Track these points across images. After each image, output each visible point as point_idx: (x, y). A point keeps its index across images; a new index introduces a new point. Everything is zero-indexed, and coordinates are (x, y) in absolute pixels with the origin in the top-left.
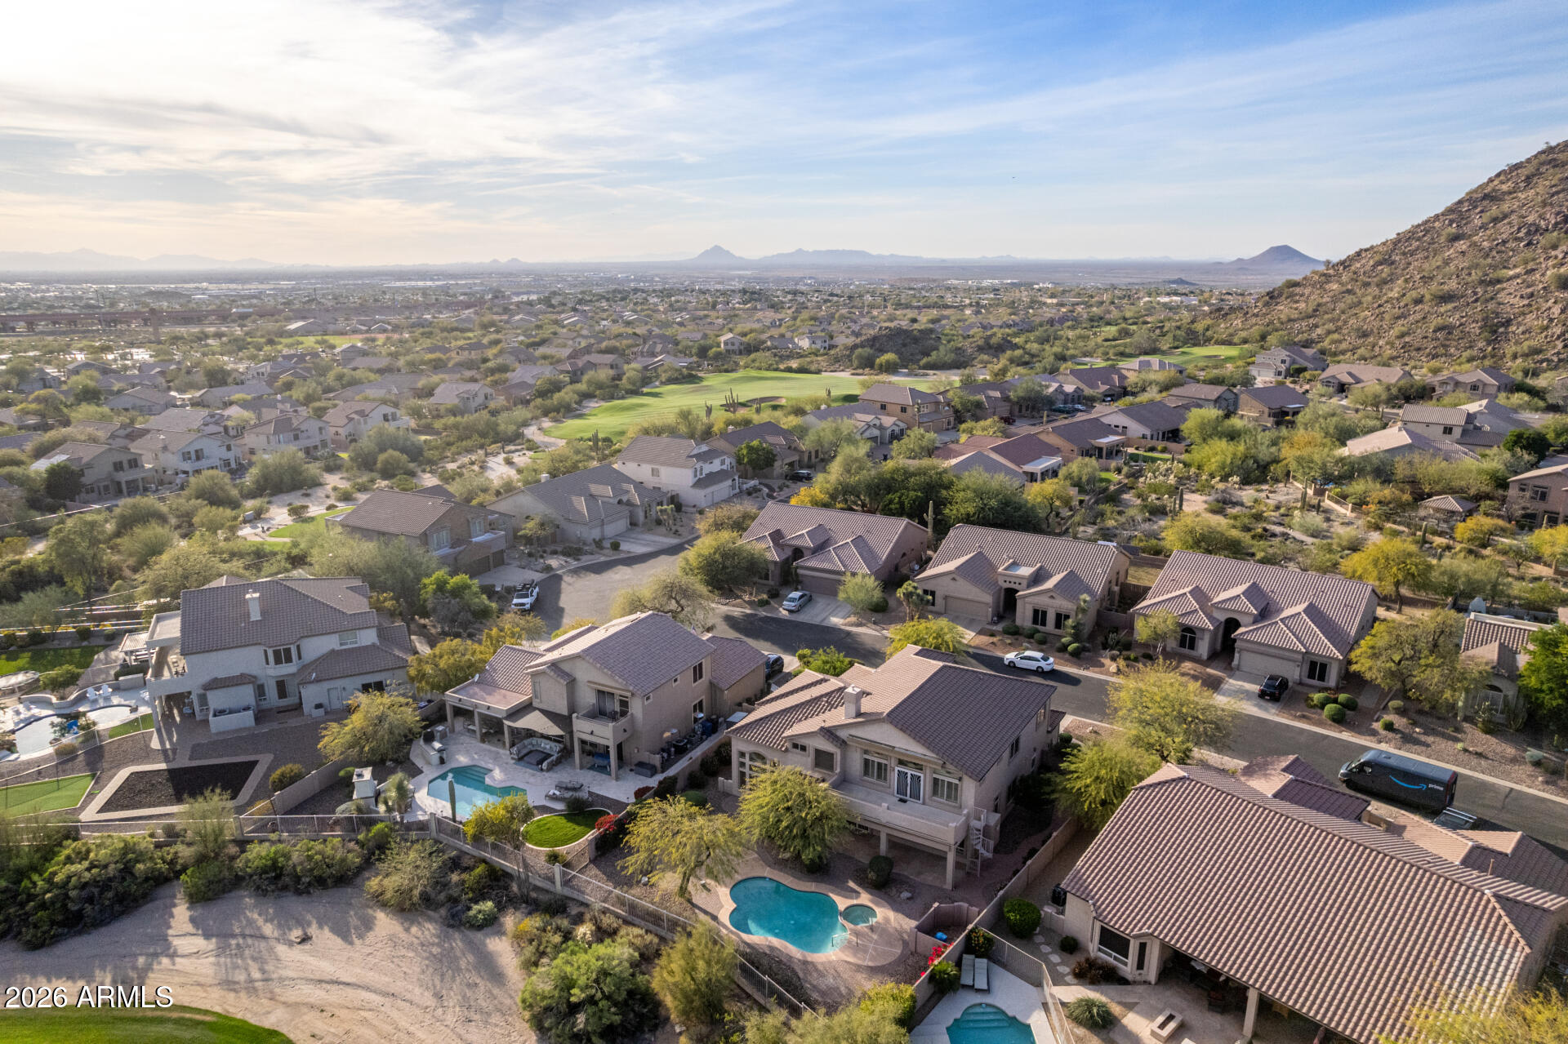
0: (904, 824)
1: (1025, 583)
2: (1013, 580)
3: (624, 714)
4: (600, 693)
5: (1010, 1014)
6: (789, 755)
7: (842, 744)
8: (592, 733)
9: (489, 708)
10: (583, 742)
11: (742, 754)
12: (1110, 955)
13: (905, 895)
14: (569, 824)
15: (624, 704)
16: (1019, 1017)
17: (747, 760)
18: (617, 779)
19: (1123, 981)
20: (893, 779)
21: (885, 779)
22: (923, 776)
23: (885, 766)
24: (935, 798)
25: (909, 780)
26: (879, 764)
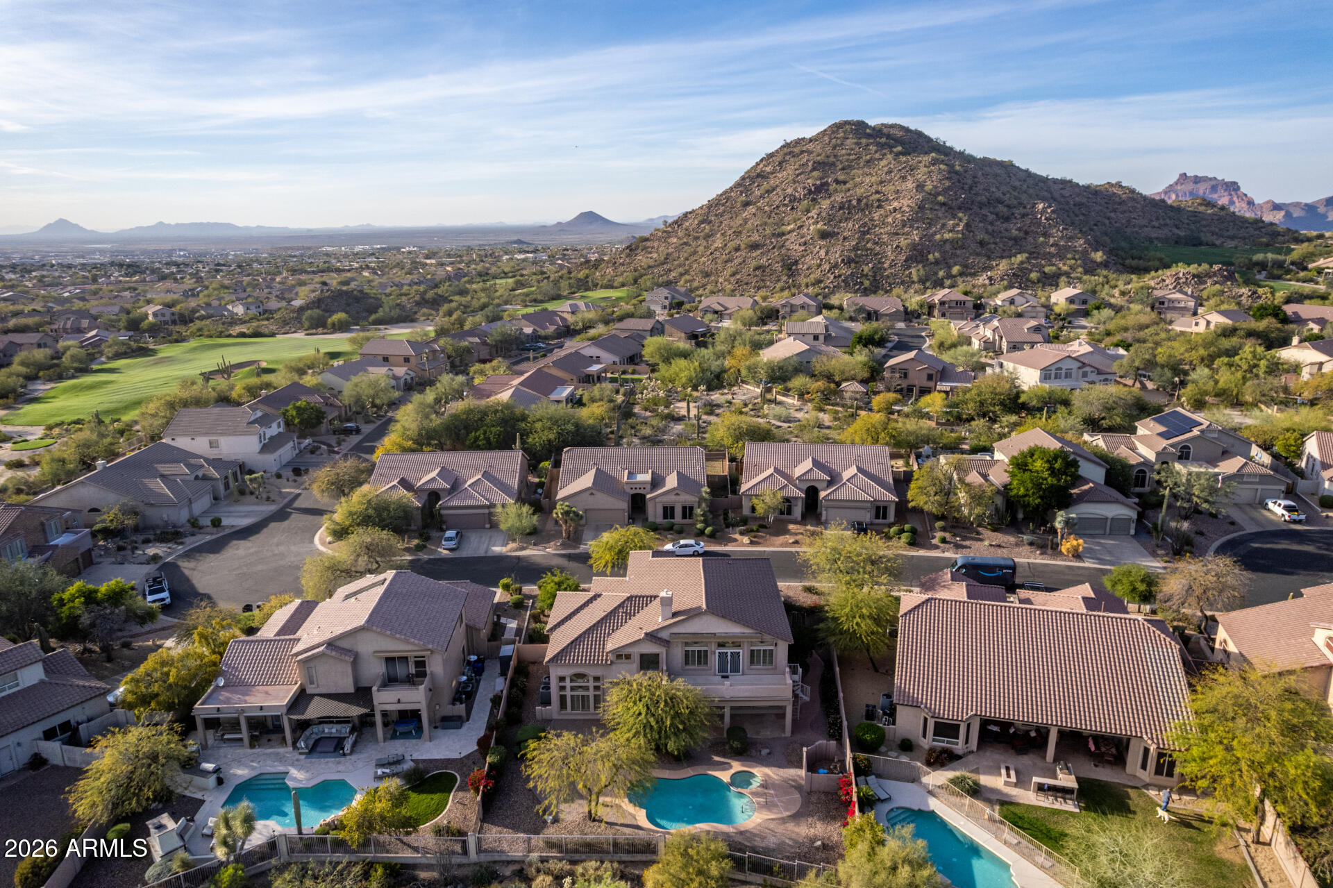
0: (747, 694)
1: (648, 487)
2: (638, 486)
4: (390, 660)
5: (916, 808)
6: (614, 667)
7: (666, 643)
8: (399, 701)
9: (261, 708)
10: (386, 713)
11: (562, 679)
12: (943, 742)
13: (765, 752)
14: (423, 796)
15: (420, 664)
16: (923, 808)
17: (568, 684)
18: (431, 740)
19: (958, 757)
20: (714, 660)
21: (706, 663)
22: (741, 651)
23: (706, 652)
24: (753, 667)
25: (729, 657)
26: (699, 652)
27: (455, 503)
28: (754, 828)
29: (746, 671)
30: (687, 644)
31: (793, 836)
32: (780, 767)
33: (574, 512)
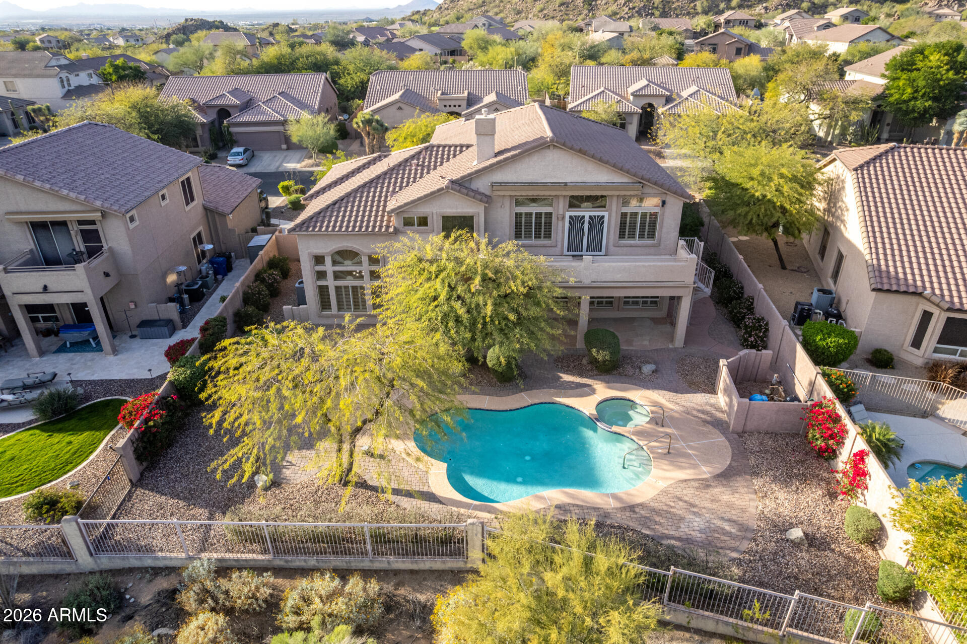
0: (618, 277)
1: (464, 103)
2: (452, 103)
3: (93, 251)
4: (39, 227)
6: (401, 239)
8: (45, 288)
10: (30, 309)
11: (319, 260)
12: (954, 353)
13: (647, 369)
17: (328, 267)
18: (115, 351)
20: (561, 231)
21: (548, 236)
22: (606, 214)
23: (549, 215)
24: (623, 242)
25: (586, 225)
26: (539, 215)
27: (245, 118)
28: (653, 500)
29: (612, 249)
30: (518, 203)
31: (734, 515)
32: (676, 391)
33: (377, 121)
